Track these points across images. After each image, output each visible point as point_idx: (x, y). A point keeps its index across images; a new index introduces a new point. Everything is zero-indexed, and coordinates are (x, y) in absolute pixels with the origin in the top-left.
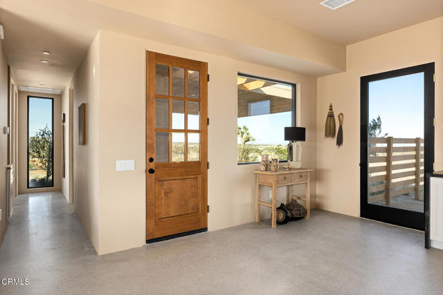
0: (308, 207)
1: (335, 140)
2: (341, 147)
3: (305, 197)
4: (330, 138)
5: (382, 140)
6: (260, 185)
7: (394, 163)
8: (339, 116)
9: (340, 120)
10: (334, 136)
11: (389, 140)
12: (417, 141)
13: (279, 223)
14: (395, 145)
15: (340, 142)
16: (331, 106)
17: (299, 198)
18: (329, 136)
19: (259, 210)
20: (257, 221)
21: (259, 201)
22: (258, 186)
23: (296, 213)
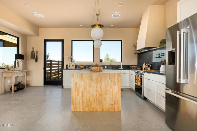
0: (25, 84)
1: (35, 60)
2: (37, 63)
3: (24, 81)
4: (33, 59)
5: (49, 61)
6: (5, 77)
7: (52, 69)
8: (36, 52)
9: (36, 53)
10: (34, 58)
11: (51, 61)
12: (58, 62)
13: (15, 91)
14: (53, 63)
15: (36, 61)
16: (33, 48)
17: (21, 82)
18: (33, 58)
19: (4, 88)
20: (3, 92)
21: (4, 84)
22: (3, 78)
23: (21, 87)
